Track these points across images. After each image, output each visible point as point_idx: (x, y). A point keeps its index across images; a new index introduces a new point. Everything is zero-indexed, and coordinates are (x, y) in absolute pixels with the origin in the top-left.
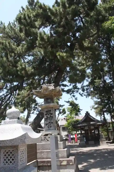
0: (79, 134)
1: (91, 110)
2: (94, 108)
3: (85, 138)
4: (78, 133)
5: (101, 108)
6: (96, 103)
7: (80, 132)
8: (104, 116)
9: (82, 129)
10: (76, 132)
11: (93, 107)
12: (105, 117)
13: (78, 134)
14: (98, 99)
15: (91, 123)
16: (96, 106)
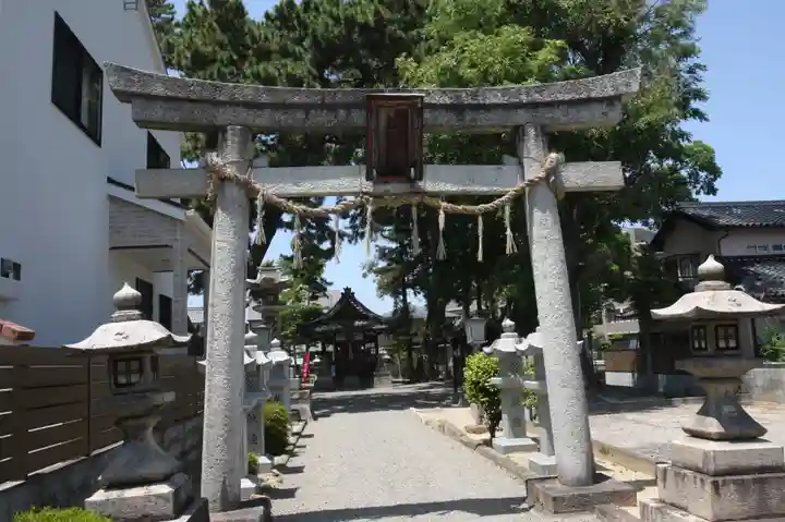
0: (317, 353)
1: (365, 276)
2: (375, 272)
3: (333, 367)
4: (312, 349)
5: (397, 274)
6: (383, 254)
7: (320, 349)
8: (405, 300)
9: (327, 338)
10: (308, 347)
11: (371, 268)
12: (408, 300)
13: (312, 356)
14: (392, 240)
15: (357, 323)
16: (382, 264)
